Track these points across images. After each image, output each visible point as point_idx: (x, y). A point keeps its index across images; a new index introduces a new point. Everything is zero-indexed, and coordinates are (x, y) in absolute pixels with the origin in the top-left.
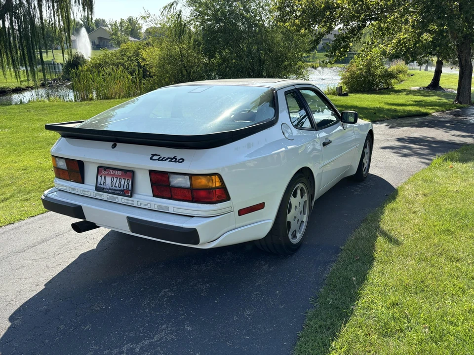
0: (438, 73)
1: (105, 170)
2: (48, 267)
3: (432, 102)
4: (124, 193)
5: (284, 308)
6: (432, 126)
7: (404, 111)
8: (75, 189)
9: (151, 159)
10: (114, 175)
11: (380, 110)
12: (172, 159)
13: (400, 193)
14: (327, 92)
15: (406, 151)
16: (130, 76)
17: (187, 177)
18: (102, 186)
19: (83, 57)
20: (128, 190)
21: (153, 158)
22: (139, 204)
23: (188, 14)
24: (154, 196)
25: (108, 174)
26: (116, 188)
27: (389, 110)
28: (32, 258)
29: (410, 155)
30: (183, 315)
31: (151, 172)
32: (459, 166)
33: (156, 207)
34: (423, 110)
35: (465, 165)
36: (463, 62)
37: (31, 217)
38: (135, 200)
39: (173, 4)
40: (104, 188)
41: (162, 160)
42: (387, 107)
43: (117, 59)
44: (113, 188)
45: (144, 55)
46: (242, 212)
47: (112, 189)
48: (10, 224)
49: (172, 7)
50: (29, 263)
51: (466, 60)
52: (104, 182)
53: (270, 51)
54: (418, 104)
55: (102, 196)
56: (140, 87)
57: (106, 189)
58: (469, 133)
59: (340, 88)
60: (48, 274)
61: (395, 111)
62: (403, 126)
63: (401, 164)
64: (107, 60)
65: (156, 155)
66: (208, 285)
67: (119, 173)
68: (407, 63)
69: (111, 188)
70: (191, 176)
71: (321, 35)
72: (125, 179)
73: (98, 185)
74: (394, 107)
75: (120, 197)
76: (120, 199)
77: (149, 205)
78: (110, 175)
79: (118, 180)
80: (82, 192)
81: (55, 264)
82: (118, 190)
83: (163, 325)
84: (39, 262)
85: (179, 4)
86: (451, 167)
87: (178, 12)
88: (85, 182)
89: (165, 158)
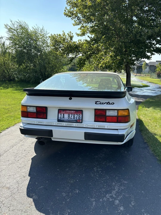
1: (63, 111)
2: (20, 167)
4: (77, 122)
5: (152, 167)
8: (42, 122)
9: (96, 103)
10: (70, 113)
12: (107, 103)
17: (116, 111)
18: (62, 119)
20: (79, 119)
22: (87, 126)
24: (95, 121)
25: (66, 113)
26: (71, 119)
30: (116, 177)
31: (95, 110)
33: (97, 127)
38: (84, 124)
40: (63, 120)
41: (102, 104)
44: (70, 119)
46: (131, 127)
47: (69, 120)
52: (63, 117)
55: (62, 124)
57: (65, 120)
60: (24, 170)
65: (98, 102)
66: (111, 163)
67: (73, 112)
69: (68, 119)
70: (118, 110)
72: (77, 114)
73: (59, 119)
76: (75, 124)
77: (93, 126)
78: (67, 113)
79: (73, 115)
80: (47, 123)
81: (22, 165)
82: (73, 120)
83: (112, 183)
84: (11, 165)
85: (3, 39)
86: (147, 110)
87: (3, 42)
88: (48, 118)
89: (103, 103)
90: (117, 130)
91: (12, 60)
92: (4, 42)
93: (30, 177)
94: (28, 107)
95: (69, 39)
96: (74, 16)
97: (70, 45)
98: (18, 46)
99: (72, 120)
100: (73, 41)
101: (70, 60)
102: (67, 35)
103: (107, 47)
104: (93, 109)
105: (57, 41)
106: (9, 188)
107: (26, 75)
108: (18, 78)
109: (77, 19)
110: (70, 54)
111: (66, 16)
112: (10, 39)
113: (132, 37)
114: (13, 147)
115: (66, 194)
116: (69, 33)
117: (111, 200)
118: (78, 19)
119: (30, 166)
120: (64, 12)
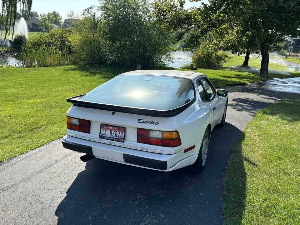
0: (247, 58)
1: (106, 127)
2: (62, 182)
3: (245, 76)
4: (119, 140)
5: (208, 203)
6: (250, 91)
7: (232, 82)
8: (84, 137)
9: (139, 122)
10: (112, 129)
11: (218, 80)
12: (151, 122)
13: (246, 135)
14: (184, 67)
15: (239, 107)
16: (60, 53)
17: (161, 133)
18: (104, 136)
19: (25, 37)
20: (121, 138)
21: (140, 121)
22: (129, 146)
23: (100, 15)
24: (138, 142)
25: (108, 129)
26: (113, 137)
27: (223, 80)
28: (49, 176)
29: (242, 110)
30: (156, 208)
31: (138, 129)
32: (270, 117)
33: (140, 148)
34: (242, 81)
35: (274, 117)
36: (264, 54)
37: (33, 149)
38: (126, 144)
39: (90, 8)
40: (105, 137)
41: (145, 123)
42: (221, 78)
43: (48, 40)
44: (112, 136)
45: (69, 39)
46: (186, 151)
47: (111, 138)
48: (21, 154)
49: (90, 10)
50: (49, 180)
51: (266, 53)
52: (105, 133)
53: (150, 40)
54: (238, 77)
55: (104, 141)
56: (67, 60)
57: (107, 137)
58: (270, 97)
59: (192, 65)
60: (64, 186)
61: (227, 81)
62: (234, 91)
63: (239, 116)
64: (41, 39)
65: (141, 120)
66: (162, 191)
67: (115, 128)
68: (233, 53)
69: (110, 137)
70: (163, 132)
71: (183, 34)
72: (120, 132)
73: (101, 135)
74: (225, 79)
76: (116, 143)
77: (135, 147)
78: (110, 129)
79: (115, 132)
80: (89, 139)
81: (66, 180)
82: (115, 138)
83: (147, 215)
84: (55, 179)
85: (94, 8)
86: (268, 119)
87: (93, 14)
88: (91, 133)
89: (147, 121)
90: (162, 154)
91: (103, 36)
92: (95, 13)
93: (67, 194)
94: (72, 119)
97: (179, 15)
98: (111, 18)
99: (114, 138)
100: (184, 9)
106: (42, 203)
107: (121, 56)
108: (110, 60)
112: (103, 8)
115: (92, 218)
119: (73, 182)
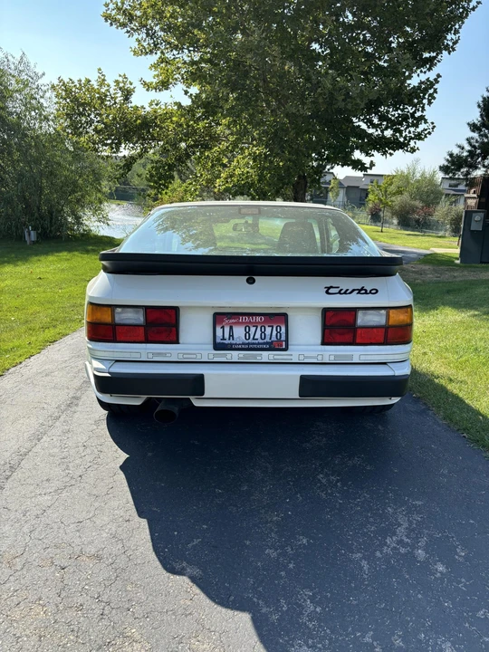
1: (229, 318)
2: (98, 496)
4: (272, 347)
10: (250, 322)
12: (360, 290)
17: (383, 312)
18: (227, 342)
20: (279, 341)
21: (330, 291)
22: (302, 358)
24: (324, 343)
25: (238, 323)
26: (254, 341)
28: (39, 492)
31: (326, 311)
33: (332, 358)
38: (293, 354)
40: (231, 344)
41: (345, 293)
44: (251, 341)
47: (248, 344)
50: (50, 500)
52: (231, 336)
55: (229, 357)
57: (236, 344)
60: (115, 503)
65: (332, 287)
67: (258, 319)
69: (247, 342)
70: (388, 309)
72: (272, 327)
73: (218, 341)
75: (265, 354)
76: (266, 356)
77: (320, 358)
78: (242, 323)
79: (259, 329)
80: (181, 356)
81: (103, 490)
82: (261, 344)
83: (386, 509)
84: (65, 493)
88: (181, 341)
89: (347, 290)
90: (385, 363)
93: (145, 520)
94: (119, 310)
95: (120, 99)
96: (135, 24)
99: (259, 344)
100: (132, 105)
101: (124, 166)
102: (113, 85)
103: (245, 127)
104: (318, 308)
105: (78, 103)
106: (98, 557)
109: (144, 36)
110: (123, 145)
111: (111, 24)
113: (321, 100)
114: (39, 440)
115: (275, 551)
116: (121, 79)
117: (403, 550)
118: (148, 34)
119: (128, 489)
120: (104, 9)
